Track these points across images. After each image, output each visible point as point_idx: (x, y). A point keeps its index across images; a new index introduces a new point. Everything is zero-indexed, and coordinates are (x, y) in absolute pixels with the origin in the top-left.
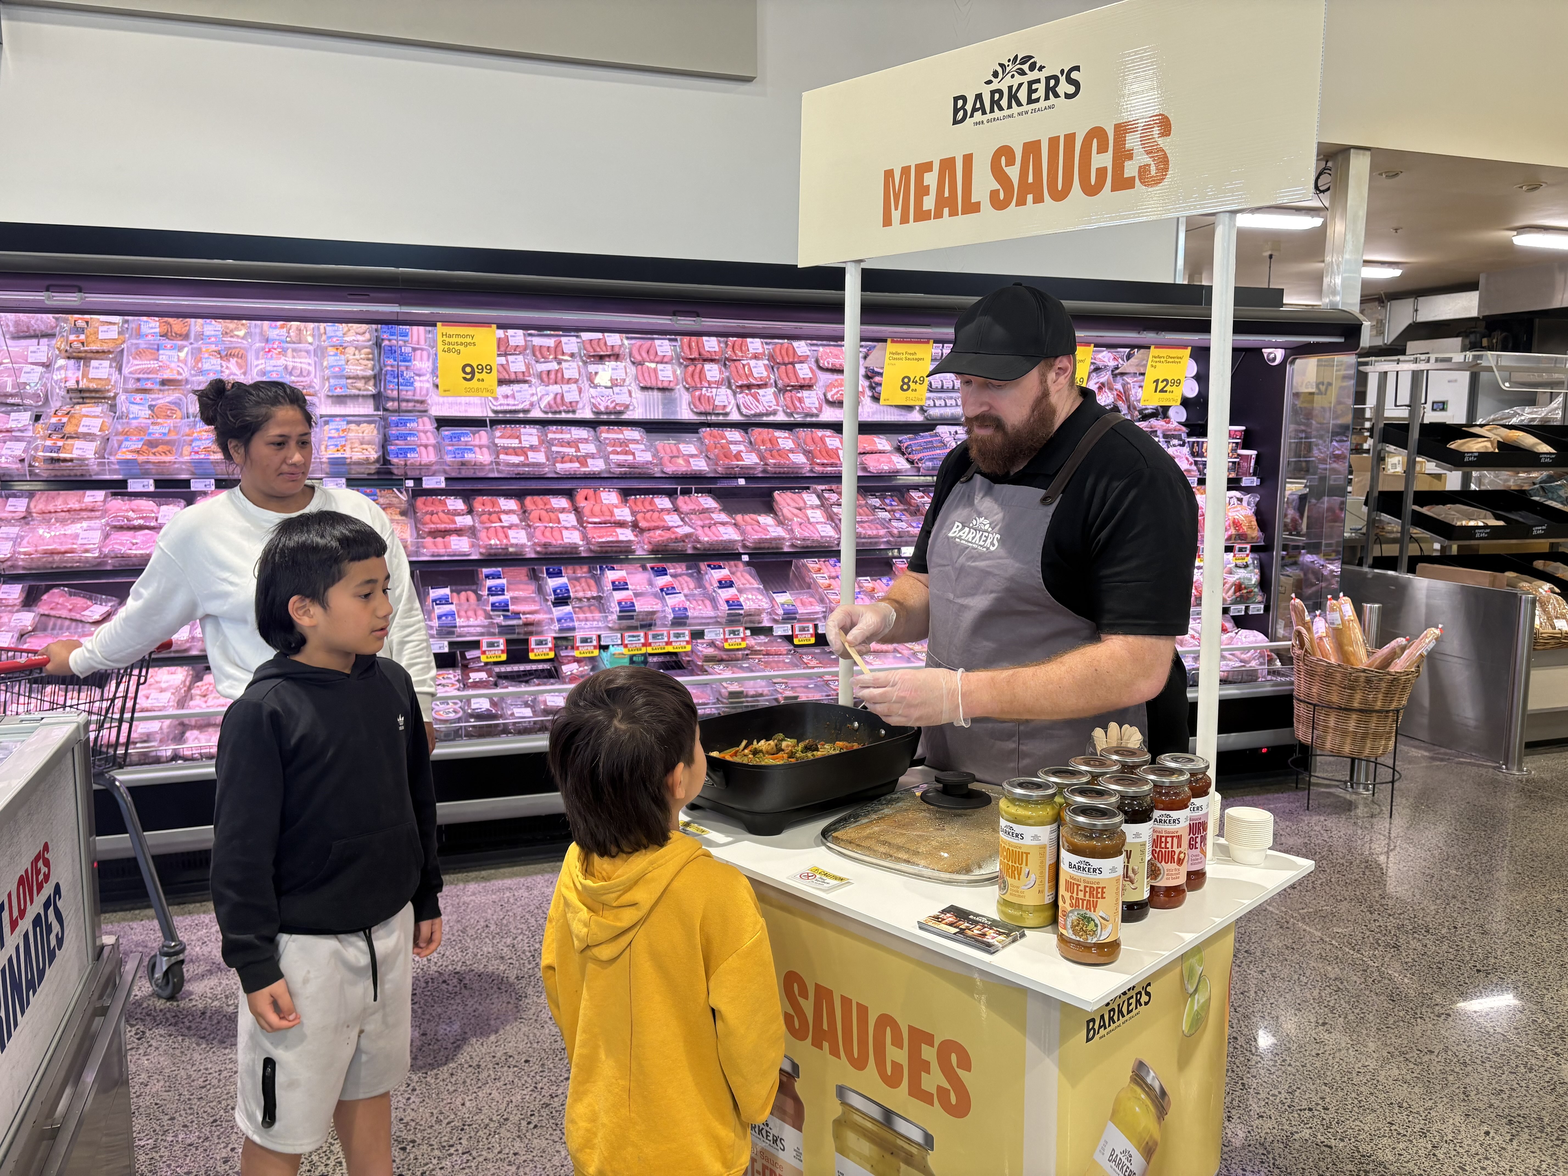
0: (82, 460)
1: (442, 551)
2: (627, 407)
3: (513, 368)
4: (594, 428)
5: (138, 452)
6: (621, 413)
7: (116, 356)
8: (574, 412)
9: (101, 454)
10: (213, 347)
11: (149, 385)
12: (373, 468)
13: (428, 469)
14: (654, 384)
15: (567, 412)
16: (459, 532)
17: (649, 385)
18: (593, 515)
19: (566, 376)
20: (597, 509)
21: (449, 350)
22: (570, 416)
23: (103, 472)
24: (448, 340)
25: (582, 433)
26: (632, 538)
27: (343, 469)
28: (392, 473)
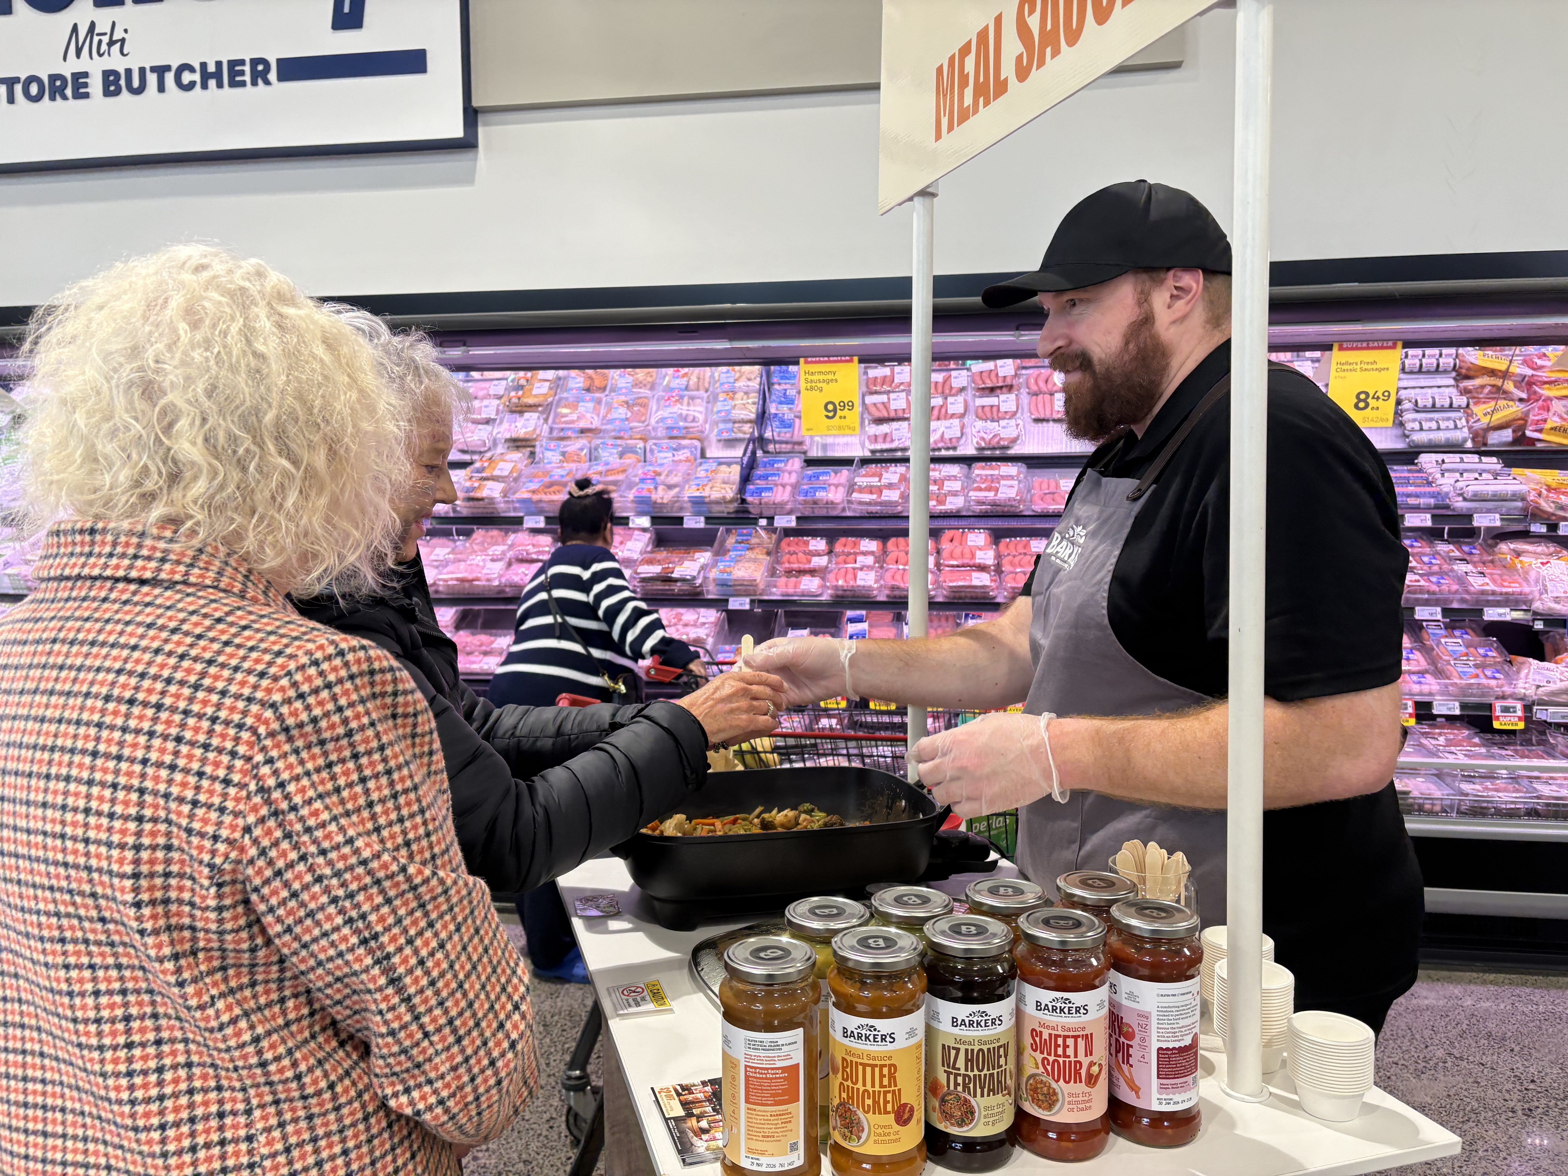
0: (492, 500)
1: (791, 591)
2: (1014, 441)
3: (893, 406)
4: (970, 466)
5: (534, 492)
6: (1007, 448)
7: (545, 408)
8: (955, 448)
9: (505, 494)
10: (623, 398)
11: (569, 433)
12: (732, 507)
13: (780, 508)
14: (1048, 415)
15: (948, 449)
16: (812, 572)
17: (1042, 416)
18: (952, 557)
19: (950, 412)
20: (958, 551)
21: (812, 389)
22: (951, 453)
23: (509, 510)
24: (810, 378)
25: (954, 469)
26: (988, 583)
27: (704, 508)
28: (748, 512)
